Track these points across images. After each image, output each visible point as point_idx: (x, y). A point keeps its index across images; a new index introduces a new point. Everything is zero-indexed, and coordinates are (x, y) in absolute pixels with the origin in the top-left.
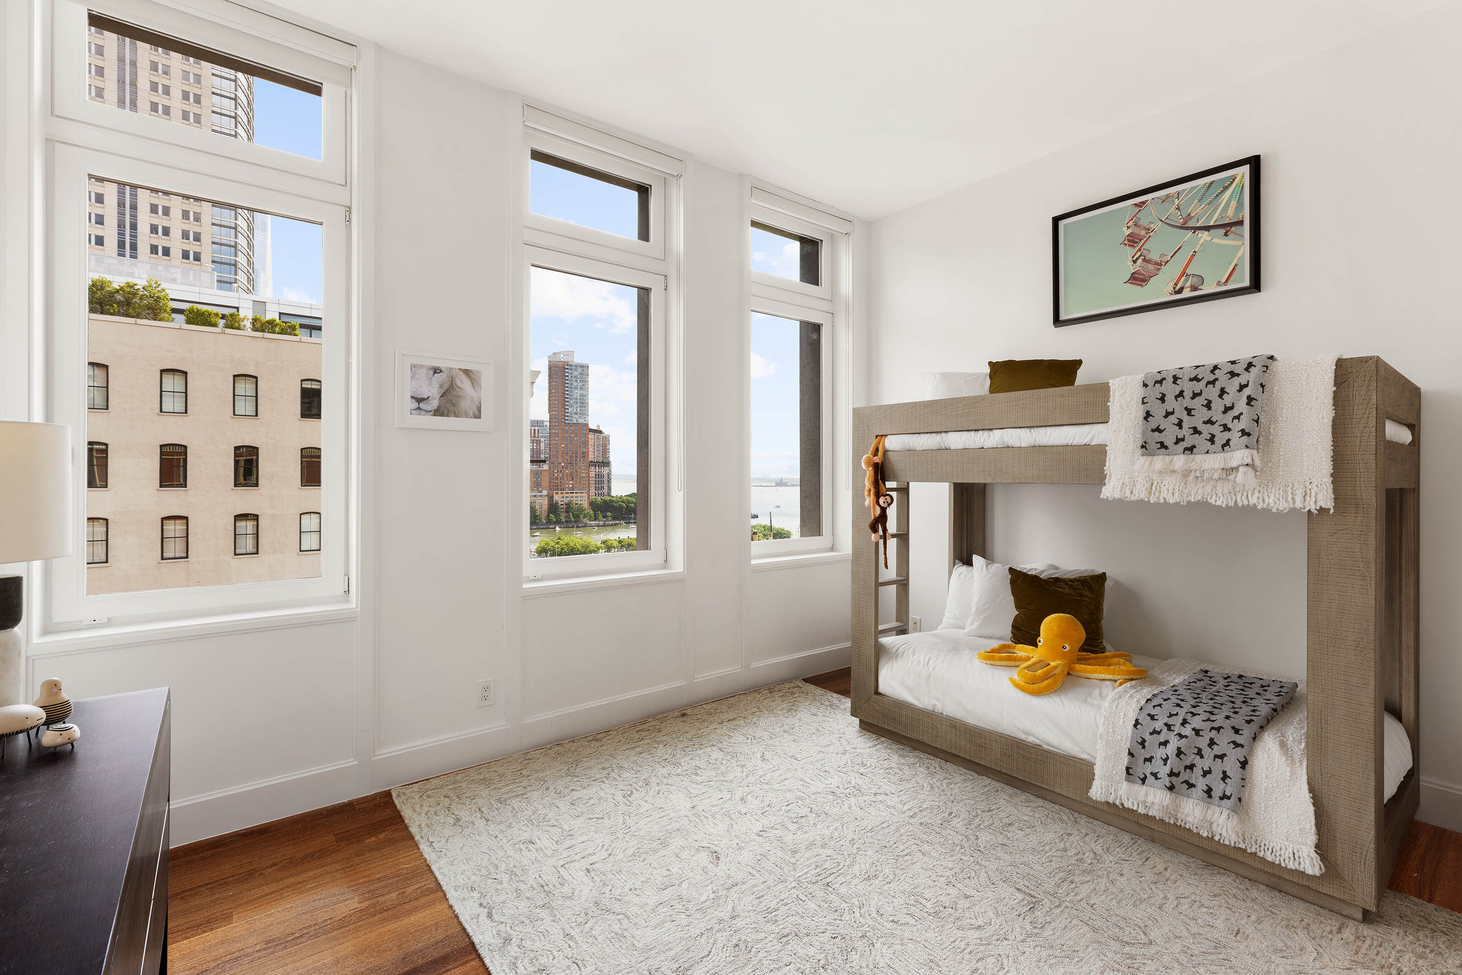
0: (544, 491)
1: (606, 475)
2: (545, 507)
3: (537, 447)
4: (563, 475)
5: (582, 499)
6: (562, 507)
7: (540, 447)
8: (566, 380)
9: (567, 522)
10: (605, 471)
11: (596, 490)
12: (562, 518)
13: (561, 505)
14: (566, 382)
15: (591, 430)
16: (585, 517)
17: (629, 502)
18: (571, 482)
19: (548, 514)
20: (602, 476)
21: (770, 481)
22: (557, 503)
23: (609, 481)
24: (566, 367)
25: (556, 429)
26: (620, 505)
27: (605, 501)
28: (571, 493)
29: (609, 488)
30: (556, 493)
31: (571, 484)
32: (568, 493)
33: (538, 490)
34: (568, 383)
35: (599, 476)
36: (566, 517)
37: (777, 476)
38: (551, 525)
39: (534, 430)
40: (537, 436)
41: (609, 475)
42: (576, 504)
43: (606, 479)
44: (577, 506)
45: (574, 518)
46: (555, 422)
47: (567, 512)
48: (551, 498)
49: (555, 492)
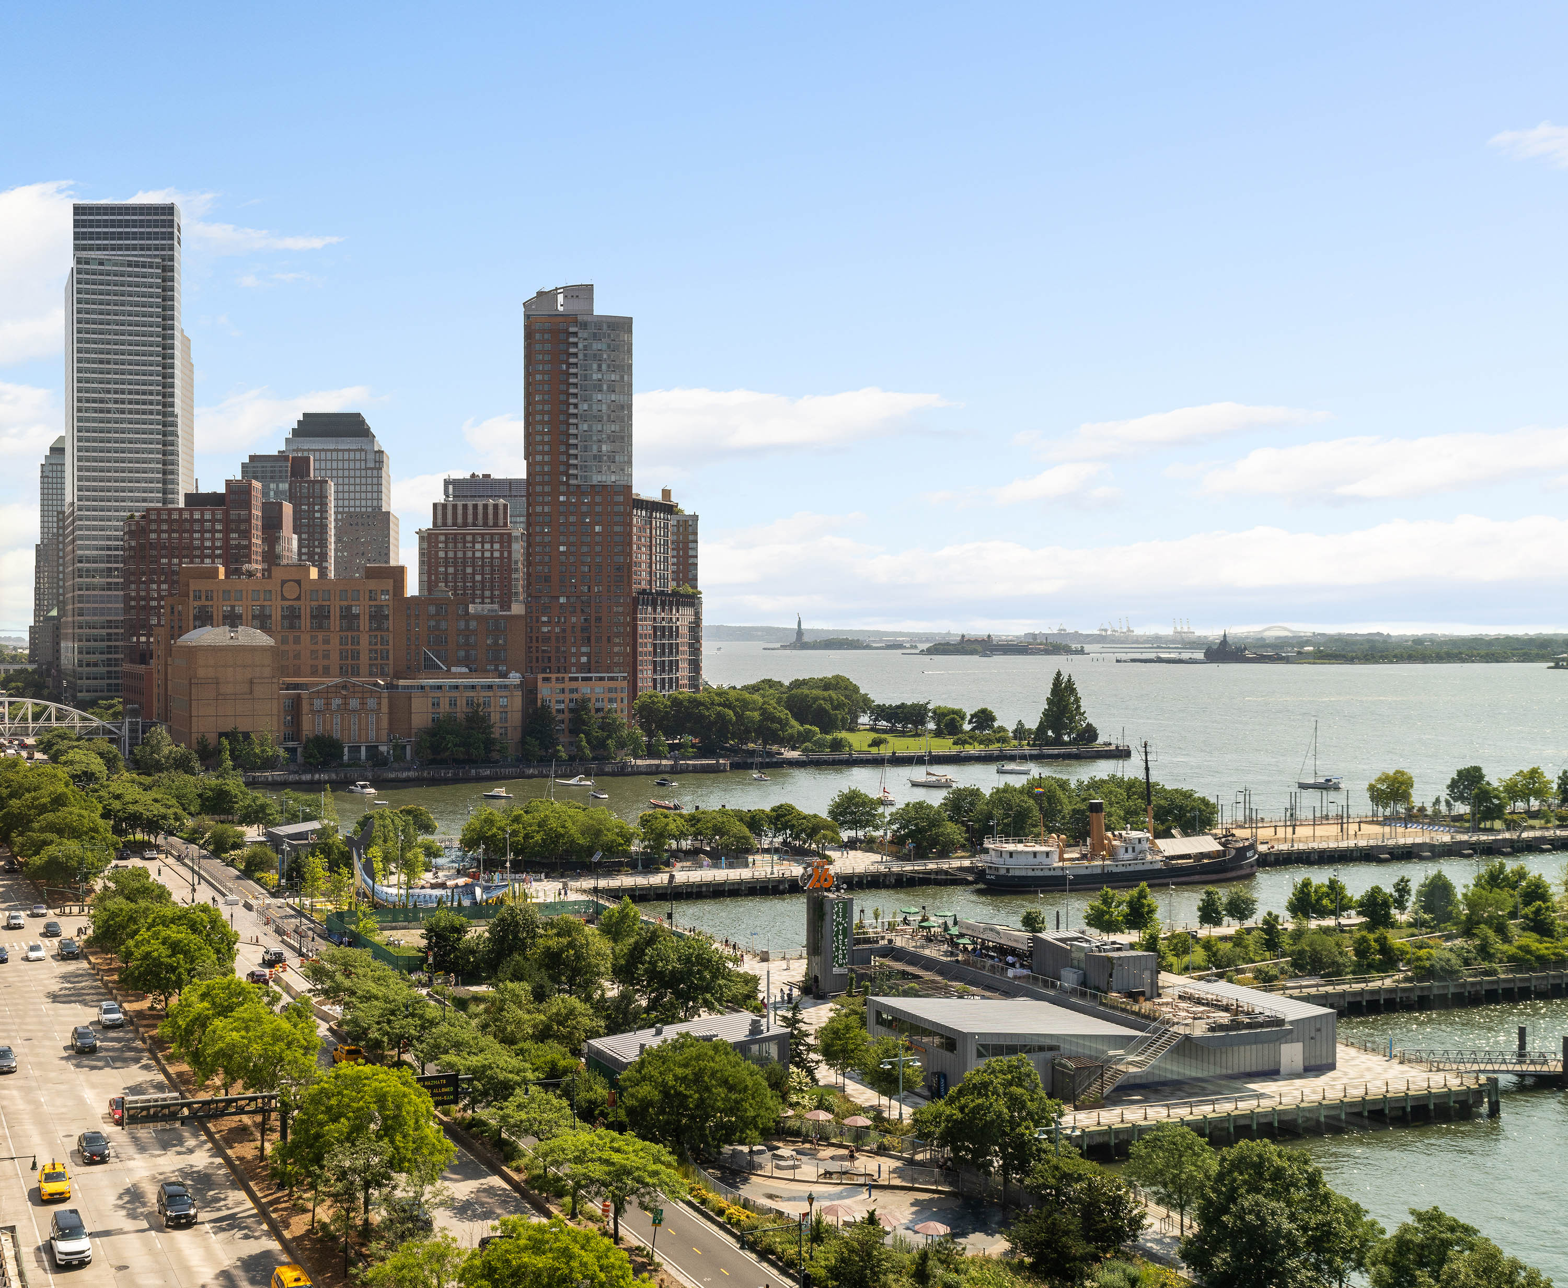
0: (512, 674)
1: (684, 631)
2: (516, 717)
3: (502, 553)
4: (564, 631)
5: (613, 695)
6: (560, 717)
7: (510, 553)
8: (569, 365)
9: (572, 758)
10: (683, 618)
11: (655, 671)
12: (560, 748)
13: (558, 711)
14: (572, 371)
15: (641, 504)
16: (621, 745)
17: (745, 704)
18: (584, 649)
19: (523, 737)
20: (673, 632)
21: (1193, 644)
22: (545, 708)
23: (695, 649)
24: (572, 329)
25: (543, 504)
26: (719, 714)
27: (676, 702)
28: (584, 679)
29: (695, 666)
30: (545, 679)
31: (584, 654)
32: (576, 679)
33: (496, 669)
34: (576, 375)
35: (666, 632)
36: (571, 744)
37: (1213, 633)
38: (529, 767)
39: (465, 507)
40: (491, 522)
41: (695, 626)
42: (598, 710)
43: (684, 639)
44: (601, 714)
45: (593, 748)
46: (543, 484)
47: (574, 732)
48: (529, 691)
49: (540, 676)
